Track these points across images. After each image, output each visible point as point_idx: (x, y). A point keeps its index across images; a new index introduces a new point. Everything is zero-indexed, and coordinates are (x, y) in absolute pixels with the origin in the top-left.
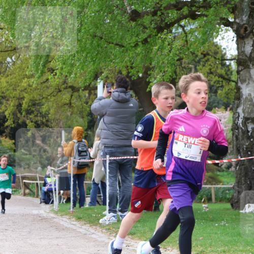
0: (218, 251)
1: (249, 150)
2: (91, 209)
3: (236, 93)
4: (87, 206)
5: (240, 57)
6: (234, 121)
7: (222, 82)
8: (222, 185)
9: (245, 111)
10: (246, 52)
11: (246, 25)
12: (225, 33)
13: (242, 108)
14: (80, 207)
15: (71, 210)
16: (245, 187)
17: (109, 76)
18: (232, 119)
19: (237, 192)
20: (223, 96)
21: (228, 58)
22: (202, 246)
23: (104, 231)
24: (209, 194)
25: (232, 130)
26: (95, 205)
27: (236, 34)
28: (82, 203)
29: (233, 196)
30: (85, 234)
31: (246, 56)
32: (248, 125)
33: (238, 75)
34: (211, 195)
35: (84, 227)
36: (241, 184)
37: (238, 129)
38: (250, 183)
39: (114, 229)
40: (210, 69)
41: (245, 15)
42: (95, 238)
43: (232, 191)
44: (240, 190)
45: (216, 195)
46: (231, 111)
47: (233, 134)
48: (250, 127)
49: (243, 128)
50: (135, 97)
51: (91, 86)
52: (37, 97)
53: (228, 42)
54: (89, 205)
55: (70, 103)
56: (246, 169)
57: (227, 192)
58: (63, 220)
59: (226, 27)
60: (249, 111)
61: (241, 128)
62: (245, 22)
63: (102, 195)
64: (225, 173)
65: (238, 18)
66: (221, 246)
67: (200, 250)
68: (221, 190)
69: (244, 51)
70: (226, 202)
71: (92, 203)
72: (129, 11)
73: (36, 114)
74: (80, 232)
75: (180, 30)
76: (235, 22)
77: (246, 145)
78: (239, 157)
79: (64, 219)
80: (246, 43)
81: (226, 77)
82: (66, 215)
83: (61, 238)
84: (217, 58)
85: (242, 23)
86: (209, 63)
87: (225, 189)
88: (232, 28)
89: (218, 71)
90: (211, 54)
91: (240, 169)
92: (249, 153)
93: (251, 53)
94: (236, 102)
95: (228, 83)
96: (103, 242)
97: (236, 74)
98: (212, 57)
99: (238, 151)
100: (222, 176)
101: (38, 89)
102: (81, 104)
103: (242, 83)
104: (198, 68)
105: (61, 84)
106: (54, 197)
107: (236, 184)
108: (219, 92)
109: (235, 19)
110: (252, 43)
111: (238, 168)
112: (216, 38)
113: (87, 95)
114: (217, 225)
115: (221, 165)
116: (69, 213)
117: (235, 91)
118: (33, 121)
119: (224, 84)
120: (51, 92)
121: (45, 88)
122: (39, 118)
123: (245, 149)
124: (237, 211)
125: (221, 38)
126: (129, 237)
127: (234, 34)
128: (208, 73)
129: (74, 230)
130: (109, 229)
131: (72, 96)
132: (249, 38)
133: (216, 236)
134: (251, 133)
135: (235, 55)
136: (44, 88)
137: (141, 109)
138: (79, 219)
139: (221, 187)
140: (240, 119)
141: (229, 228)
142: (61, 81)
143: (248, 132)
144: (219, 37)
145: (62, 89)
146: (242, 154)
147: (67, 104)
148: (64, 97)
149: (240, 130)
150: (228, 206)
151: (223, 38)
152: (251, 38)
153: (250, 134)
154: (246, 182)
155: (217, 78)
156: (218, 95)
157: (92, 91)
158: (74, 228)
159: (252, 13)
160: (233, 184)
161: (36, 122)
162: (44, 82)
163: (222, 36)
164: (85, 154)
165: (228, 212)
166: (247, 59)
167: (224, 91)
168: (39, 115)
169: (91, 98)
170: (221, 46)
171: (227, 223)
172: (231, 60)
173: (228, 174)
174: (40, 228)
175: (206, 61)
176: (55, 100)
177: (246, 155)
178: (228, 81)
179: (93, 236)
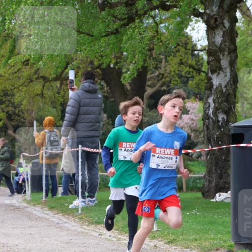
0: (190, 239)
1: (219, 139)
2: (63, 198)
3: (207, 83)
4: (60, 196)
5: (211, 47)
6: (205, 111)
7: (192, 72)
8: (194, 174)
9: (216, 102)
10: (216, 43)
11: (216, 16)
12: (195, 23)
13: (212, 98)
14: (53, 196)
15: (44, 199)
16: (215, 176)
17: (81, 66)
18: (202, 109)
19: (208, 181)
20: (194, 86)
21: (198, 49)
22: (173, 234)
23: (76, 220)
24: (180, 183)
25: (203, 120)
26: (68, 195)
27: (206, 24)
28: (54, 192)
29: (204, 185)
30: (58, 223)
31: (216, 46)
32: (219, 115)
33: (208, 65)
34: (182, 184)
35: (57, 216)
36: (212, 174)
37: (208, 119)
38: (221, 172)
39: (86, 218)
40: (181, 60)
41: (215, 6)
42: (68, 228)
43: (202, 181)
44: (211, 179)
45: (187, 184)
46: (201, 102)
47: (204, 124)
48: (221, 117)
49: (214, 118)
50: (107, 87)
51: (63, 76)
52: (9, 87)
53: (198, 33)
54: (62, 195)
55: (43, 94)
56: (217, 158)
57: (198, 181)
58: (35, 210)
59: (196, 18)
60: (220, 101)
61: (212, 118)
62: (215, 13)
63: (74, 184)
64: (196, 163)
65: (208, 8)
66: (193, 234)
67: (172, 239)
68: (193, 180)
69: (215, 42)
70: (197, 191)
71: (64, 193)
72: (100, 2)
73: (7, 104)
74: (53, 222)
75: (151, 21)
76: (205, 13)
77: (217, 135)
78: (210, 147)
79: (37, 209)
80: (217, 33)
81: (197, 67)
82: (39, 204)
83: (34, 227)
84: (188, 48)
85: (212, 14)
86: (180, 54)
87: (196, 179)
88: (202, 18)
89: (189, 62)
90: (181, 44)
91: (211, 159)
92: (220, 143)
93: (221, 44)
94: (207, 92)
95: (199, 74)
96: (76, 231)
97: (207, 64)
98: (182, 47)
99: (209, 141)
100: (193, 166)
101: (10, 79)
102: (54, 94)
103: (212, 74)
104: (168, 58)
105: (32, 74)
106: (27, 187)
107: (207, 174)
108: (190, 82)
109: (205, 10)
110: (222, 34)
111: (208, 157)
112: (186, 29)
113: (59, 85)
114: (188, 213)
115: (192, 155)
116: (42, 202)
117: (206, 81)
118: (5, 111)
119: (194, 74)
120: (22, 83)
121: (17, 78)
122: (11, 109)
123: (215, 139)
124: (208, 200)
125: (191, 29)
126: (102, 226)
127: (204, 24)
128: (179, 64)
129: (46, 219)
130: (82, 218)
131: (44, 86)
132: (219, 29)
133: (188, 224)
134: (222, 123)
135: (206, 46)
136: (15, 78)
137: (112, 100)
138: (51, 208)
139: (191, 177)
140: (210, 109)
141: (200, 217)
142: (33, 71)
143: (219, 121)
144: (189, 28)
145: (34, 79)
146: (213, 144)
147: (39, 95)
148: (36, 87)
149: (211, 120)
150: (199, 195)
151: (193, 29)
152: (221, 29)
153: (220, 124)
154: (217, 171)
155: (188, 68)
156: (189, 85)
157: (64, 82)
158: (47, 217)
159: (222, 4)
160: (204, 174)
161: (7, 112)
162: (16, 73)
163: (193, 27)
164: (57, 143)
165: (199, 201)
166: (217, 49)
167: (194, 82)
168: (10, 105)
169: (62, 88)
170: (192, 37)
171: (198, 212)
172: (201, 50)
173: (199, 164)
174: (12, 217)
175: (177, 52)
176: (27, 90)
177: (217, 144)
178: (198, 72)
179: (66, 225)
